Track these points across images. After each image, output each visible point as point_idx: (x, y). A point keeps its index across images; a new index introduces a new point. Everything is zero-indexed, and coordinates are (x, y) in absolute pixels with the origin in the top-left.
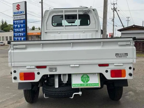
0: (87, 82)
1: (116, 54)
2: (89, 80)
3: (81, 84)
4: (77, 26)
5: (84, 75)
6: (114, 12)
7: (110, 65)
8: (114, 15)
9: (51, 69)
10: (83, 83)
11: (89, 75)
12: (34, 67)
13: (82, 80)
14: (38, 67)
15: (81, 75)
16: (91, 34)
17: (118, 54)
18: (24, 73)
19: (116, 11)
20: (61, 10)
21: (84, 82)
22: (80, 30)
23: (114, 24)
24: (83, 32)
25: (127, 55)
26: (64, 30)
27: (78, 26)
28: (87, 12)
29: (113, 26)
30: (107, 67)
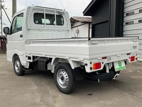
3: (119, 68)
6: (1, 9)
8: (1, 13)
19: (3, 9)
20: (42, 8)
22: (57, 29)
23: (1, 22)
24: (59, 31)
25: (136, 47)
26: (45, 28)
27: (56, 25)
28: (62, 13)
29: (1, 25)
30: (130, 55)
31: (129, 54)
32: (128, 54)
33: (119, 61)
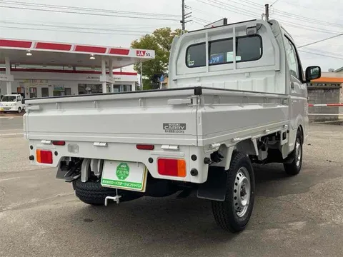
0: (124, 178)
1: (164, 125)
2: (127, 175)
3: (114, 181)
4: (232, 62)
5: (121, 164)
7: (156, 147)
9: (71, 149)
10: (118, 179)
11: (129, 165)
12: (49, 142)
13: (118, 174)
14: (56, 143)
15: (118, 164)
16: (263, 79)
17: (167, 124)
18: (41, 151)
21: (120, 178)
22: (238, 71)
24: (246, 75)
25: (185, 129)
26: (207, 74)
27: (234, 62)
28: (255, 29)
30: (151, 152)
31: (151, 147)
32: (141, 147)
33: (123, 162)
